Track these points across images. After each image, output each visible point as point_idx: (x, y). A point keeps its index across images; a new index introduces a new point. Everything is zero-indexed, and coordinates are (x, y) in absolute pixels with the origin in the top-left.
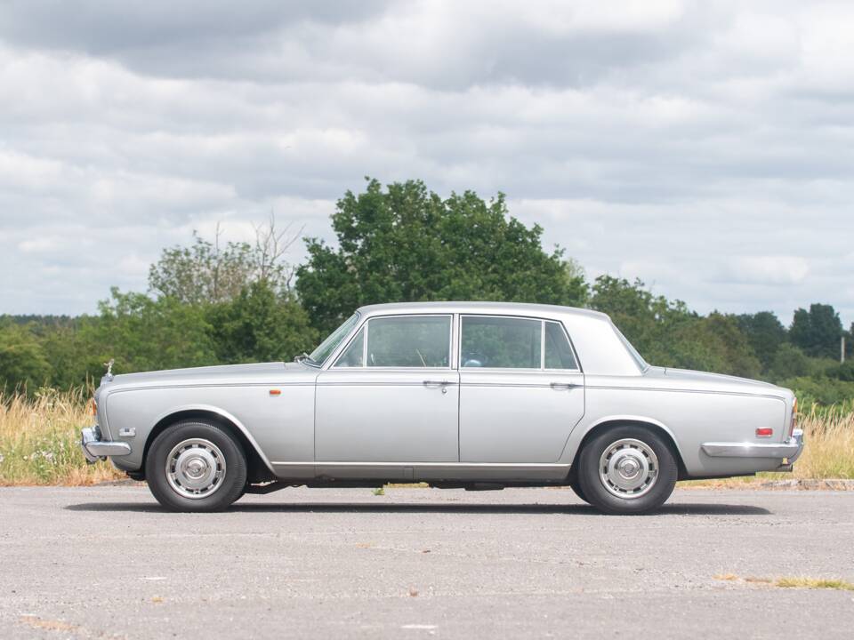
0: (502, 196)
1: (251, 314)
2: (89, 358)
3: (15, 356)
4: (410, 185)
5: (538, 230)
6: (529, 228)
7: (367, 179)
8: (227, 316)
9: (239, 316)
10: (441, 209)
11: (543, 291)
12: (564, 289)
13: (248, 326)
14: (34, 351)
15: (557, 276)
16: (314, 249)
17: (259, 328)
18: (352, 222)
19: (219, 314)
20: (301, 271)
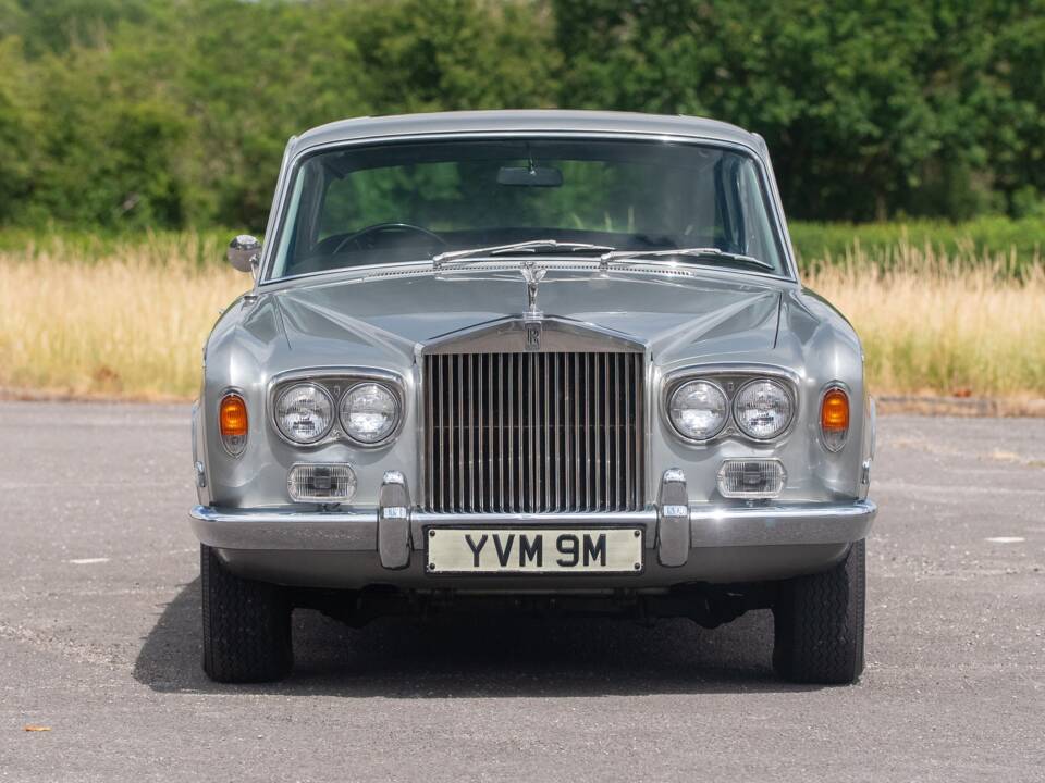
1: (431, 23)
2: (120, 105)
8: (388, 27)
9: (410, 28)
13: (427, 48)
17: (447, 49)
19: (377, 24)
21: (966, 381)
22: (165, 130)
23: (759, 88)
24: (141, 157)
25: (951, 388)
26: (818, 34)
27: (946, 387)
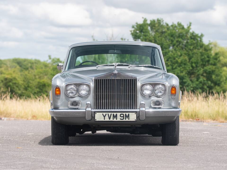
0: (190, 24)
2: (38, 80)
3: (10, 79)
4: (158, 20)
5: (202, 35)
6: (200, 35)
7: (143, 18)
10: (168, 29)
11: (203, 57)
12: (211, 57)
14: (17, 78)
15: (209, 52)
18: (137, 33)
21: (198, 117)
22: (46, 85)
24: (42, 90)
25: (195, 119)
27: (194, 118)
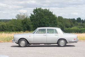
0: (49, 9)
4: (40, 8)
5: (52, 12)
10: (43, 10)
12: (55, 18)
13: (25, 22)
16: (31, 14)
18: (35, 12)
19: (23, 21)
20: (30, 16)
23: (42, 24)
26: (45, 21)
